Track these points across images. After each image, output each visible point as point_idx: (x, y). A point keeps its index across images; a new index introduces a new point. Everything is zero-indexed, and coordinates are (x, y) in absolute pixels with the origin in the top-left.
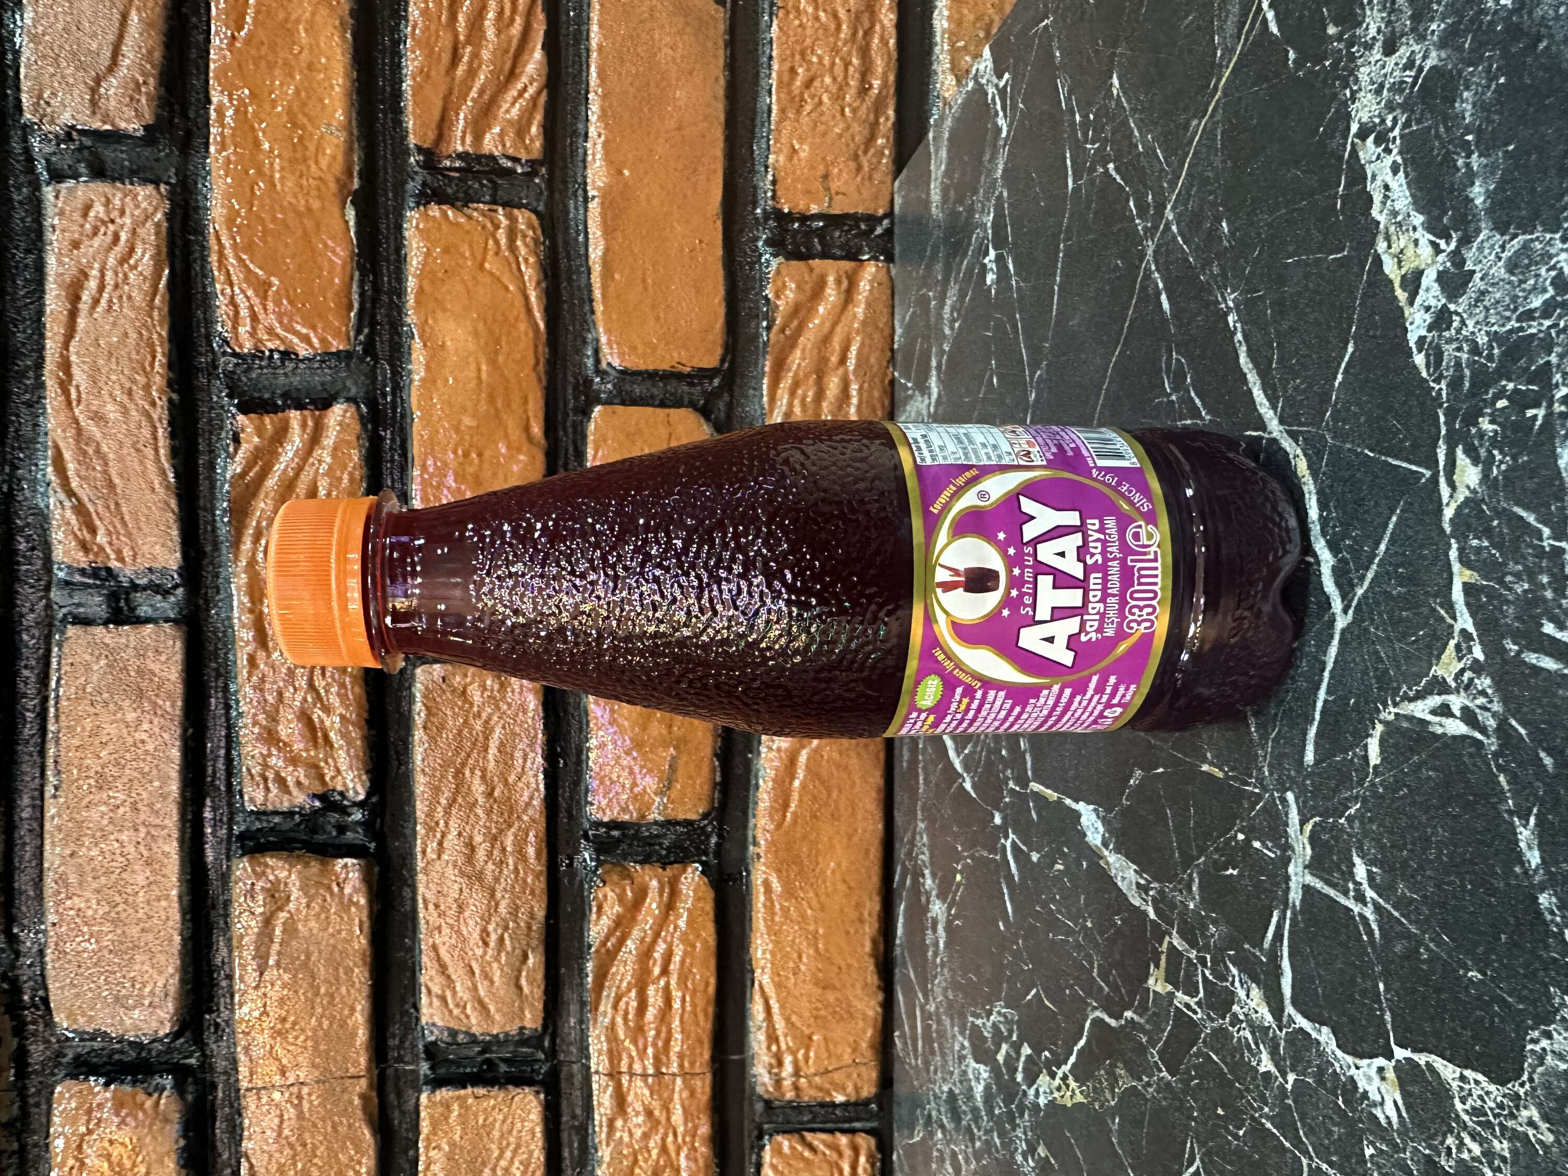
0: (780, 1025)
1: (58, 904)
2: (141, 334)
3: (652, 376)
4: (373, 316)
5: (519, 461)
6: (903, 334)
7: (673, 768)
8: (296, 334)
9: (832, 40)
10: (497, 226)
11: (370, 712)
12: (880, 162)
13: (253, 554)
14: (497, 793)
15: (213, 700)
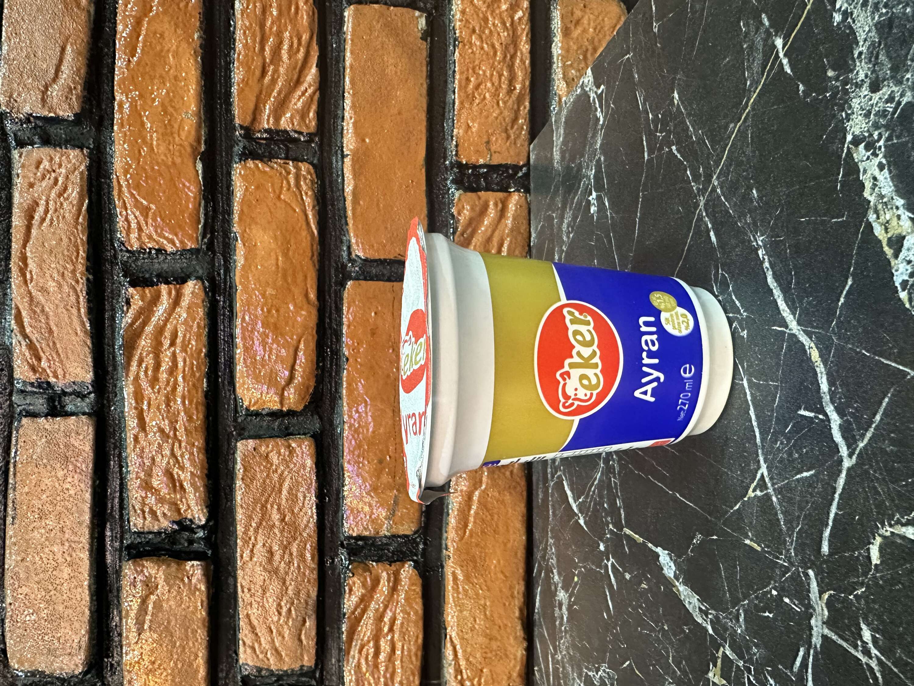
0: (463, 663)
1: (13, 591)
2: (70, 239)
3: (381, 262)
4: (213, 227)
5: (302, 315)
6: (536, 237)
7: (396, 503)
8: (166, 238)
9: (491, 61)
10: (289, 173)
11: (209, 469)
12: (521, 133)
13: (138, 373)
14: (286, 519)
15: (112, 463)
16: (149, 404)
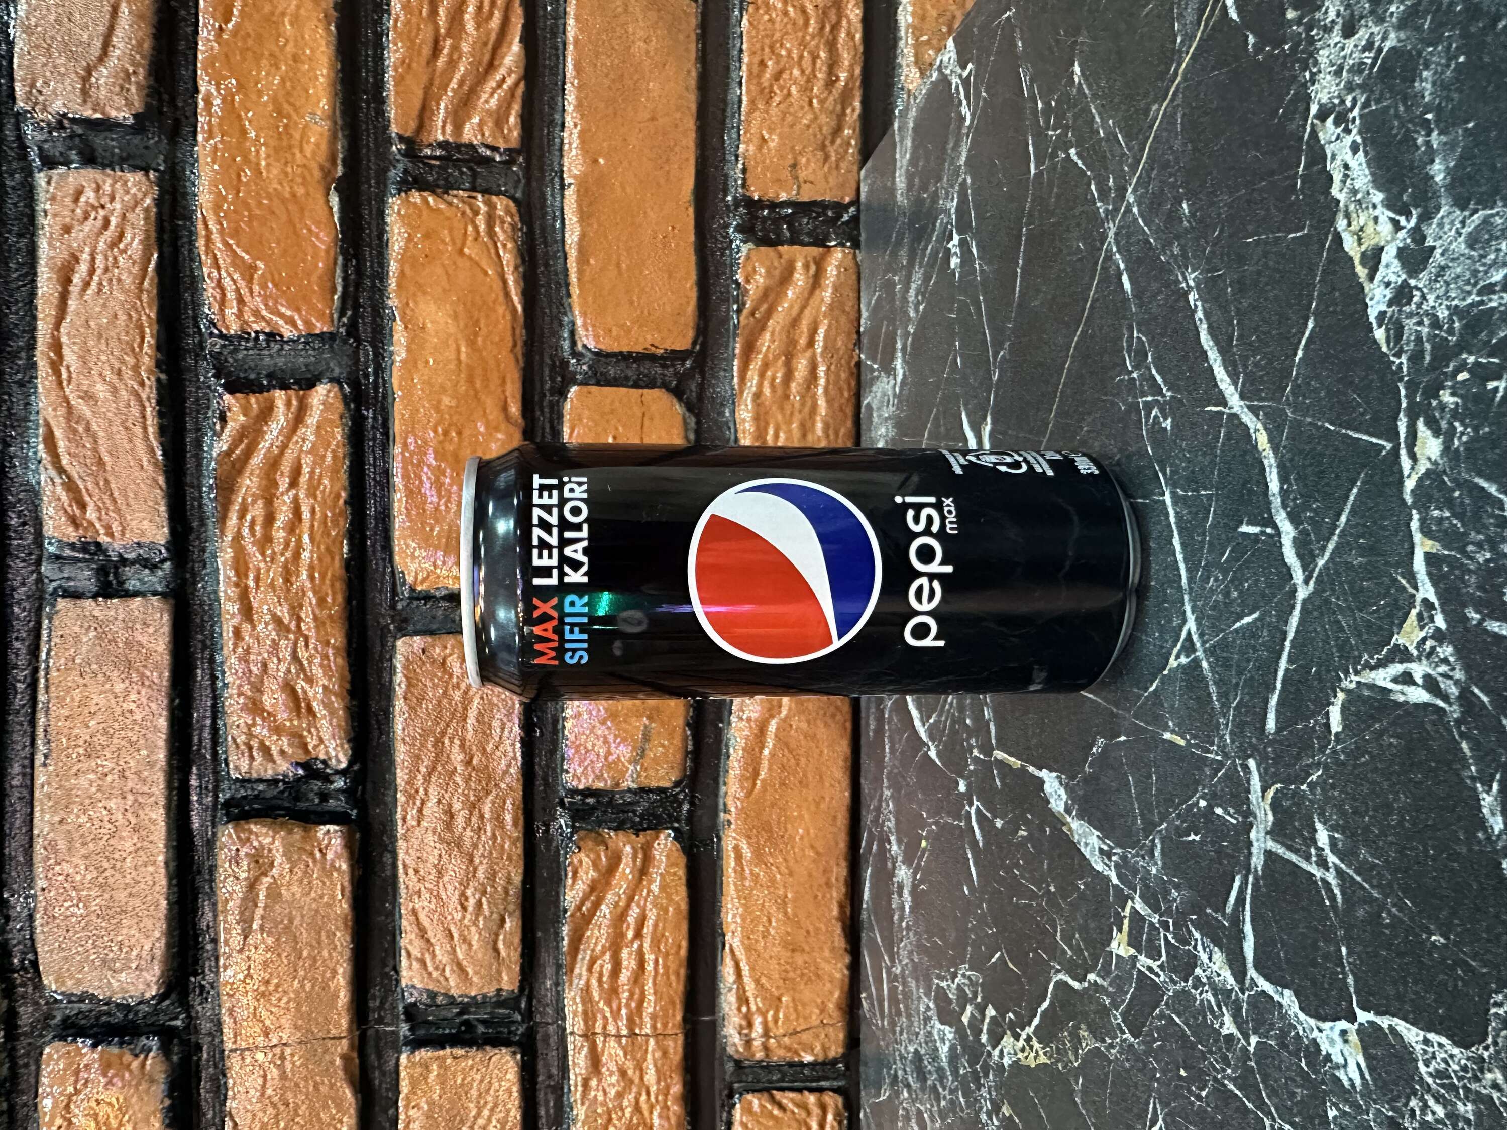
0: (750, 987)
1: (47, 869)
2: (130, 316)
3: (626, 357)
4: (356, 299)
5: (497, 437)
6: (868, 318)
7: (646, 738)
8: (281, 316)
9: (800, 34)
10: (476, 213)
11: (352, 683)
12: (846, 152)
13: (239, 529)
14: (475, 762)
15: (199, 672)
16: (257, 579)
